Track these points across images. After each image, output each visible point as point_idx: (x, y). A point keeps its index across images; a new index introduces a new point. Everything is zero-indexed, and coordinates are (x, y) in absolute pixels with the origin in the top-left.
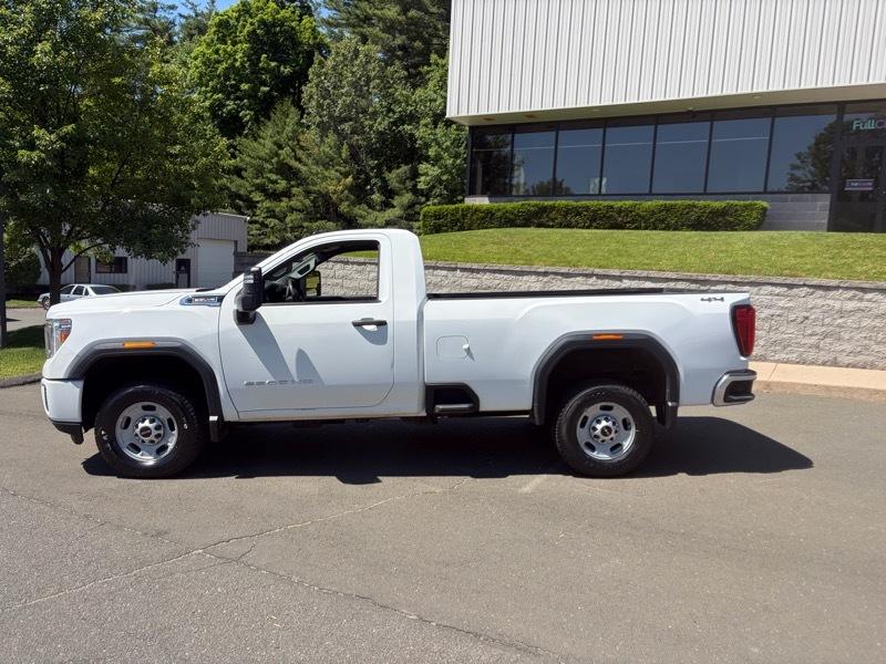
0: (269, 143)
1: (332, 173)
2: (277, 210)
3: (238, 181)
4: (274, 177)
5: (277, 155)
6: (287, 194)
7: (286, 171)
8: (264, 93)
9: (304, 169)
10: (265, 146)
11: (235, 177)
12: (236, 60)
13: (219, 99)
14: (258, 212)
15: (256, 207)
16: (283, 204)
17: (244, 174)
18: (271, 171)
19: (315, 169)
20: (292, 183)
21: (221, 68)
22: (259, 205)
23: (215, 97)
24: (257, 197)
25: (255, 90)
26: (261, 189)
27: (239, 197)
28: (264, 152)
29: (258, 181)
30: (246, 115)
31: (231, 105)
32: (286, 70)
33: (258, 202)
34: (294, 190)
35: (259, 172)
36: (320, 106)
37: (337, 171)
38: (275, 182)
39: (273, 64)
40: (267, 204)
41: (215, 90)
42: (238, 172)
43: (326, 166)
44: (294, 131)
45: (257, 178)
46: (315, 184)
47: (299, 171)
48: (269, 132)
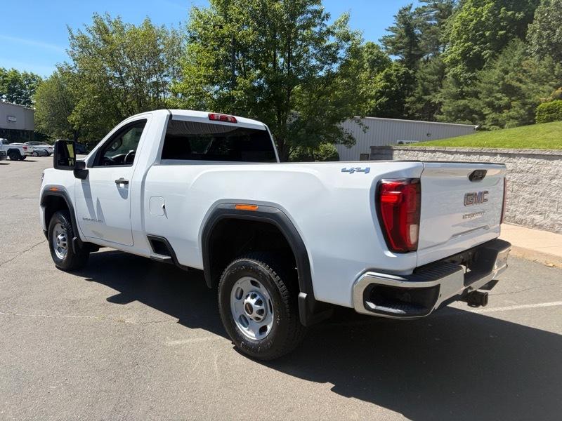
0: (498, 71)
1: (547, 87)
2: (500, 119)
3: (476, 101)
4: (499, 95)
5: (503, 79)
6: (508, 107)
7: (509, 90)
8: (501, 35)
9: (523, 87)
10: (495, 74)
11: (474, 99)
12: (482, 16)
13: (468, 46)
14: (486, 122)
15: (485, 119)
16: (504, 115)
17: (480, 96)
18: (498, 92)
19: (531, 85)
20: (513, 98)
21: (472, 24)
22: (487, 117)
23: (466, 45)
24: (486, 111)
25: (494, 35)
26: (490, 105)
27: (476, 112)
28: (494, 78)
29: (487, 100)
30: (486, 53)
31: (477, 48)
32: (520, 15)
33: (486, 115)
34: (513, 104)
35: (490, 92)
36: (541, 36)
37: (550, 85)
38: (500, 99)
39: (510, 13)
40: (494, 115)
41: (466, 41)
42: (476, 95)
43: (542, 83)
44: (520, 60)
45: (487, 98)
46: (530, 98)
47: (520, 88)
48: (499, 63)
